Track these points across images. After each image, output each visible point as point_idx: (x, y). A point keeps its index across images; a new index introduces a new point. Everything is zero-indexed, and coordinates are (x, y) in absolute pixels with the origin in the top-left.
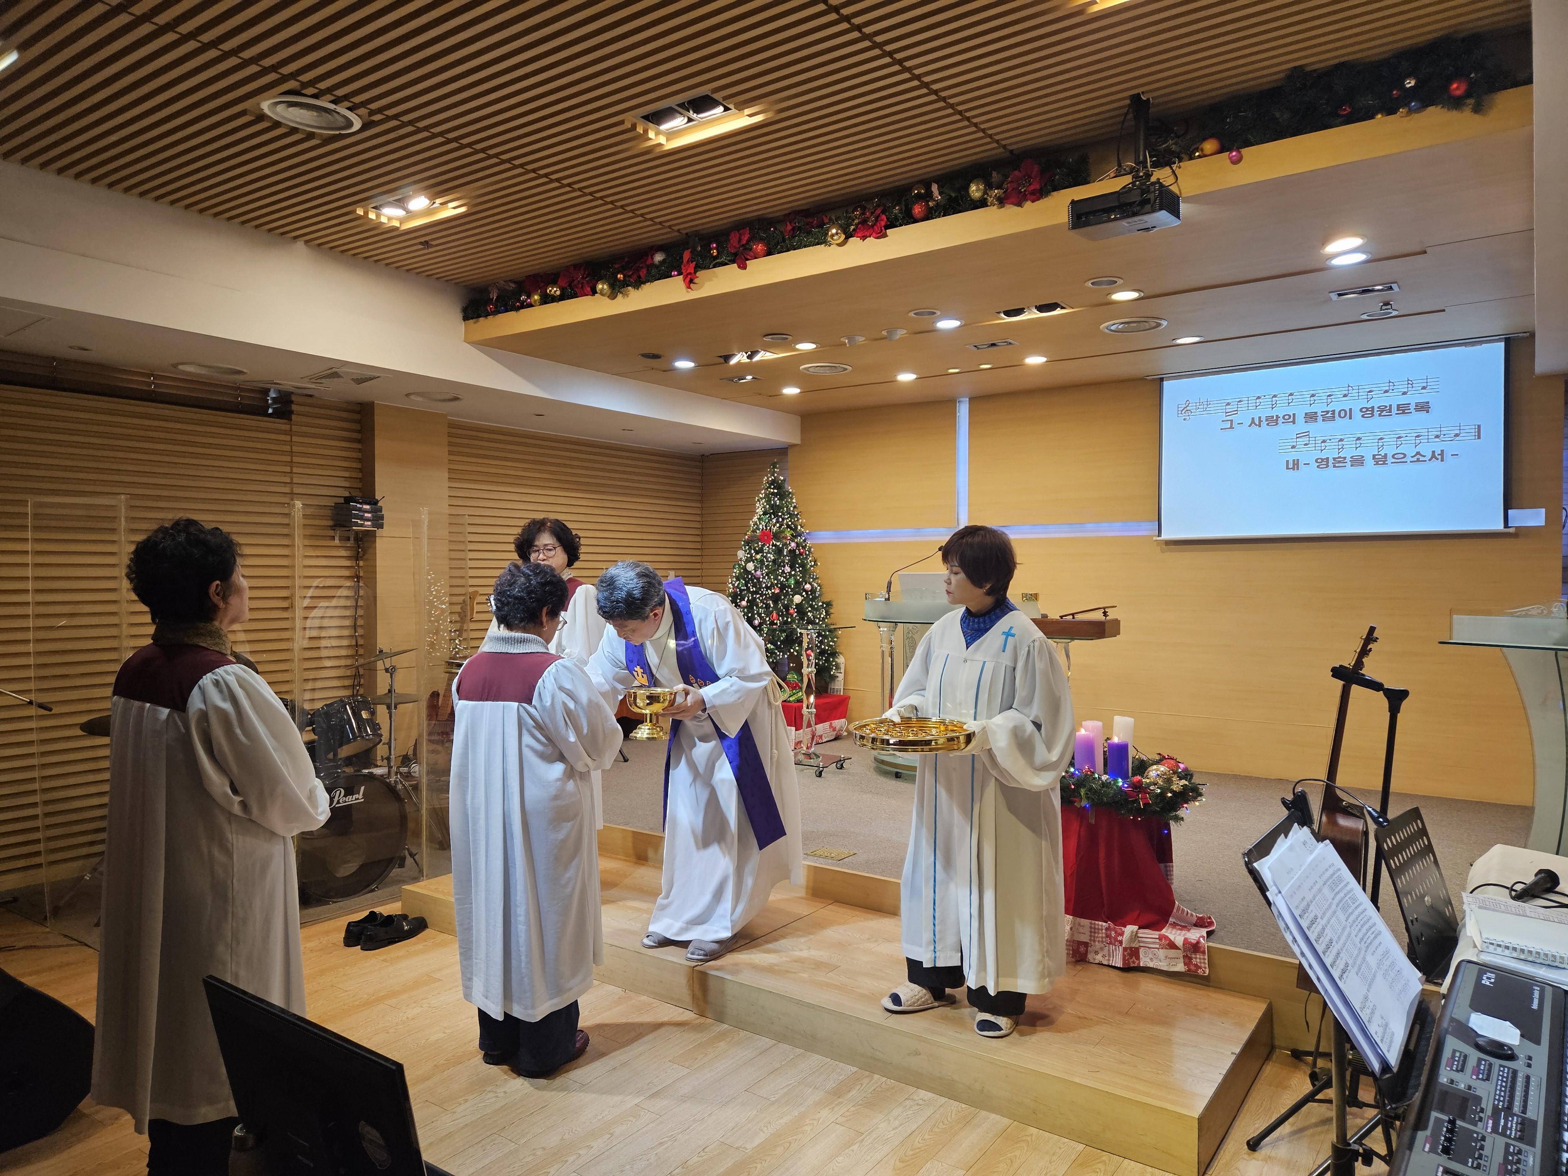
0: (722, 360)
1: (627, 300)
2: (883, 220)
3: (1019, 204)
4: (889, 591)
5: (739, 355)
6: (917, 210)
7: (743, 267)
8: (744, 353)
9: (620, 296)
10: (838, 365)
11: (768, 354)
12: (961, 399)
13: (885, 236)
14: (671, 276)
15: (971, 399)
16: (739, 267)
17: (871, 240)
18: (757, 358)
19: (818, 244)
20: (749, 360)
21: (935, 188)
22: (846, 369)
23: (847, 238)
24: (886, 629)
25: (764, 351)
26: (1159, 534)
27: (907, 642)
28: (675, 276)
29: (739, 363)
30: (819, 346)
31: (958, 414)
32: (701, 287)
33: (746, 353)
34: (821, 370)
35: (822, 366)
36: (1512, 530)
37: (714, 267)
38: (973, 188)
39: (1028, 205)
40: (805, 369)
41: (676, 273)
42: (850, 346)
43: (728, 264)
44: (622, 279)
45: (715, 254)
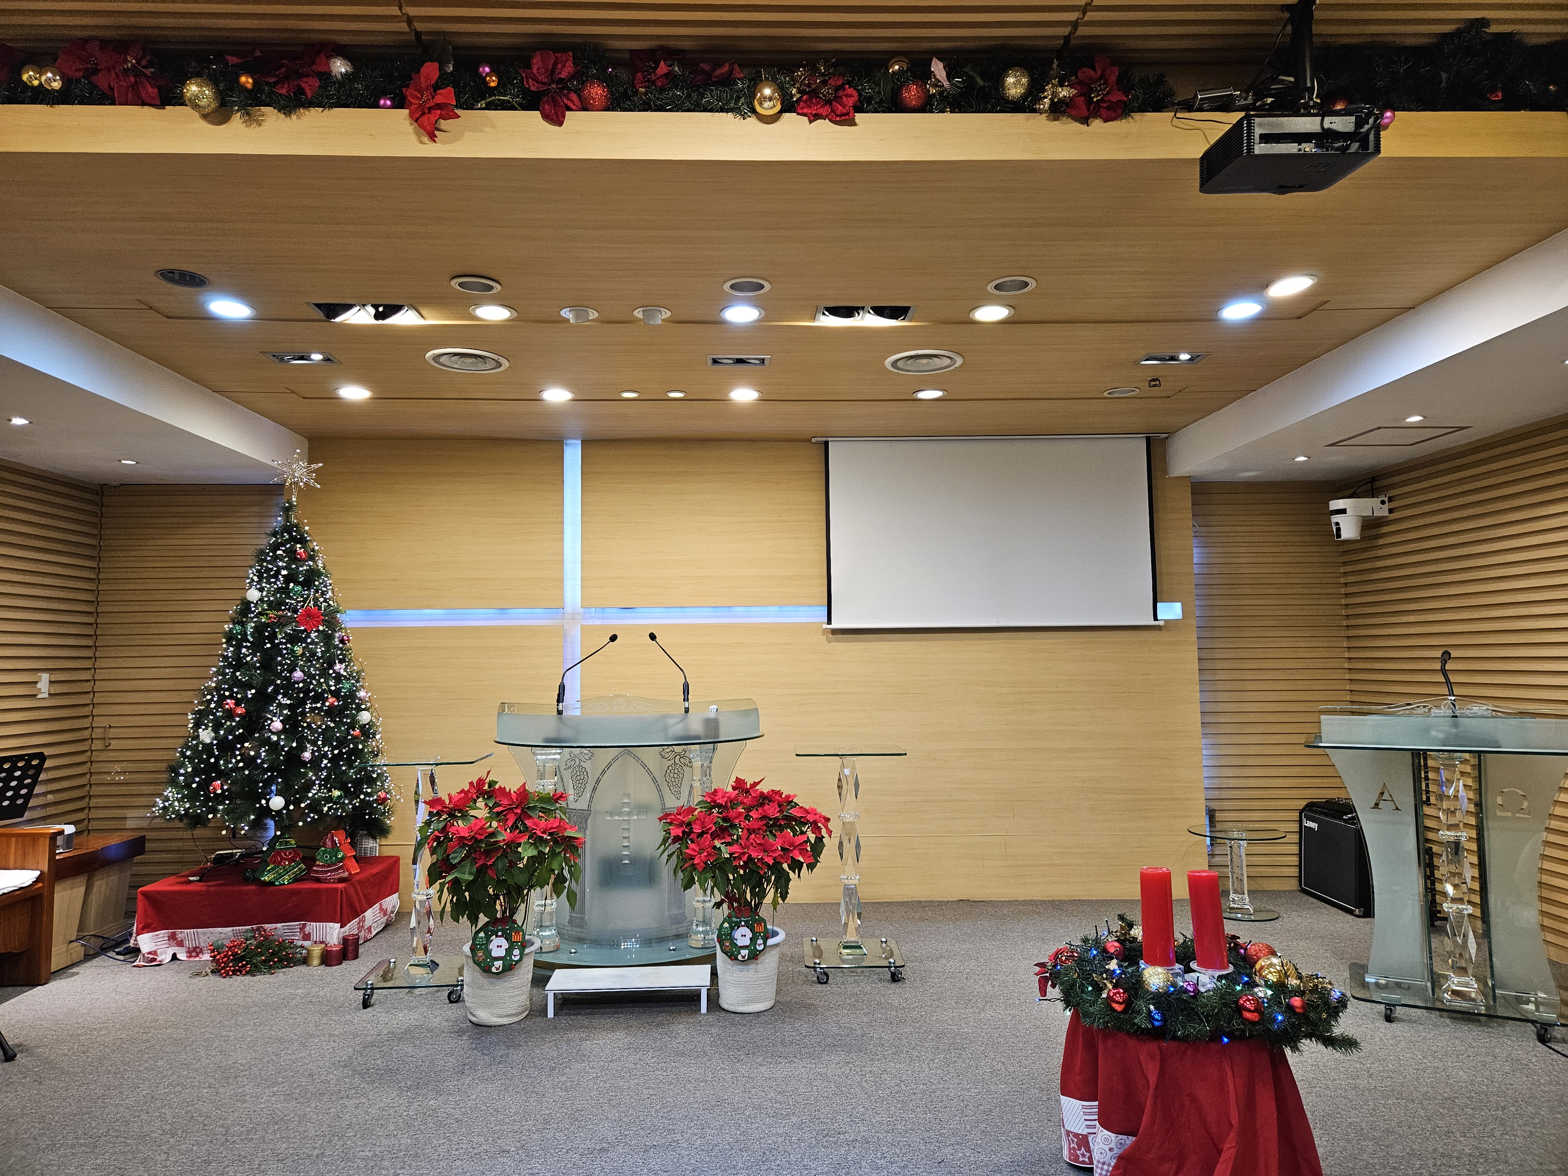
1: (254, 130)
2: (851, 96)
3: (1085, 120)
6: (911, 93)
7: (556, 119)
9: (237, 120)
13: (853, 123)
14: (376, 106)
15: (591, 444)
16: (546, 117)
17: (823, 124)
18: (390, 319)
19: (722, 110)
21: (938, 68)
23: (782, 111)
28: (385, 107)
32: (456, 139)
33: (375, 307)
34: (458, 363)
36: (1161, 623)
37: (488, 108)
38: (1010, 80)
39: (1097, 124)
40: (433, 355)
41: (388, 103)
43: (517, 109)
44: (249, 86)
45: (493, 84)
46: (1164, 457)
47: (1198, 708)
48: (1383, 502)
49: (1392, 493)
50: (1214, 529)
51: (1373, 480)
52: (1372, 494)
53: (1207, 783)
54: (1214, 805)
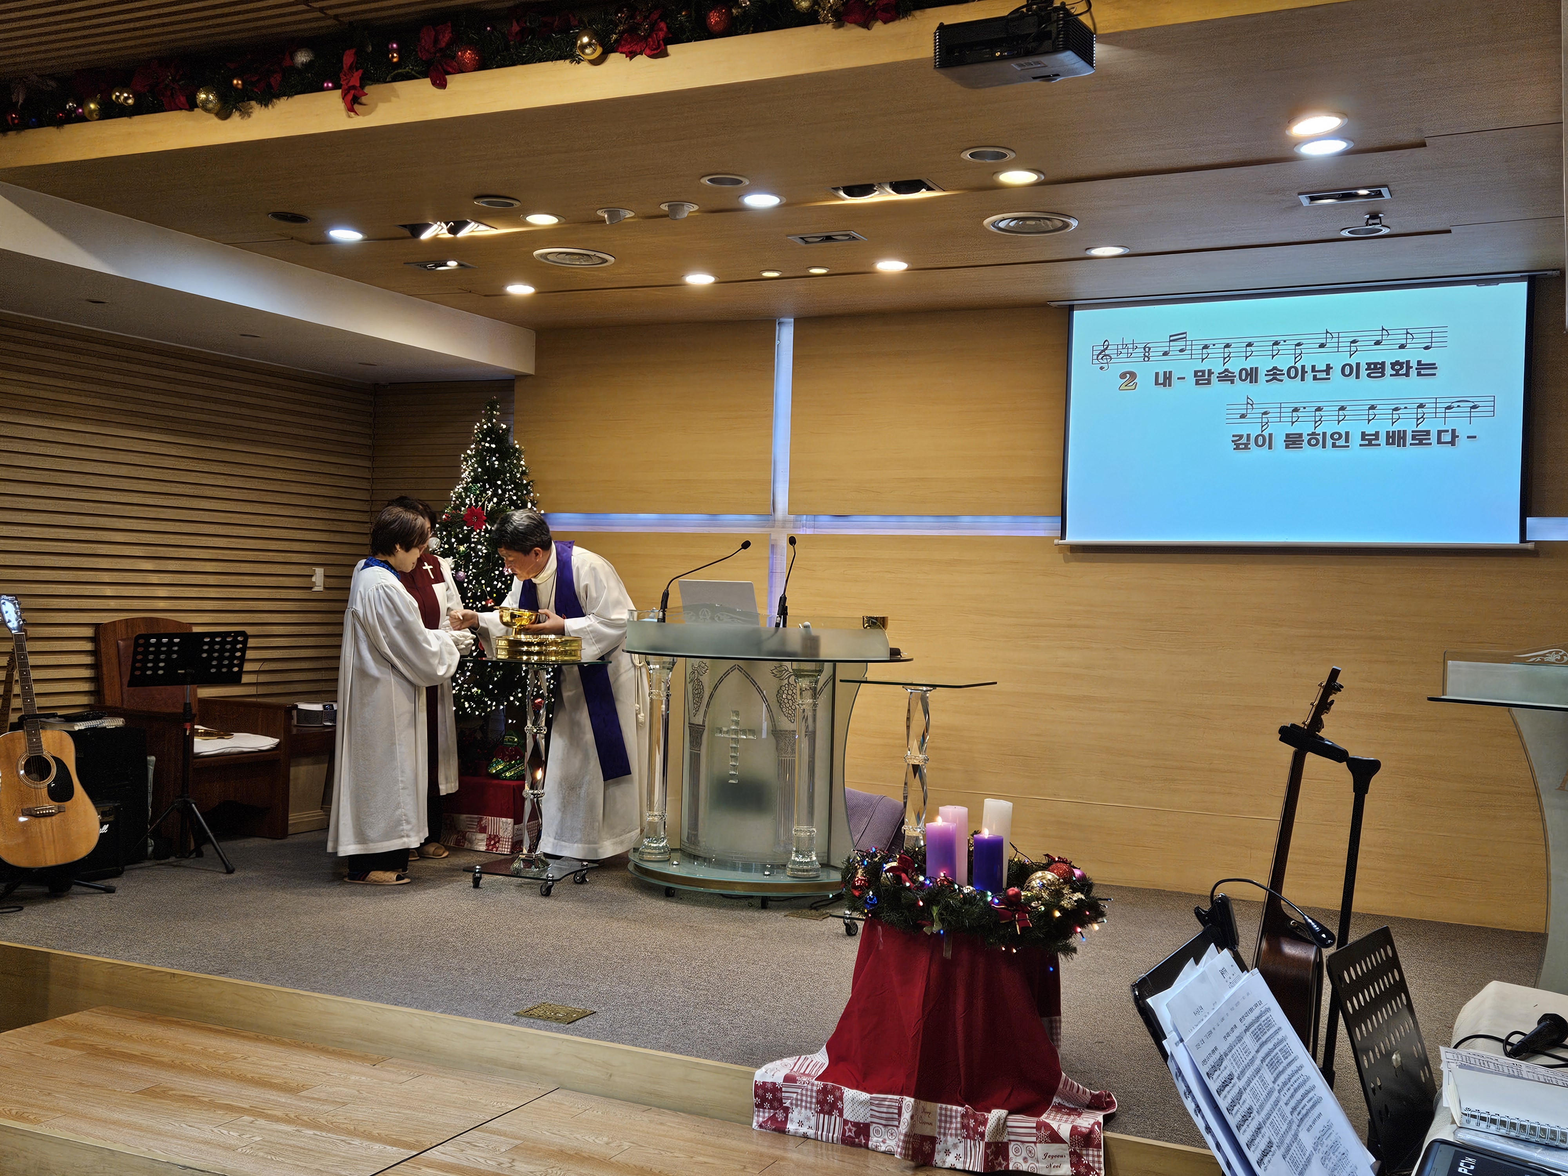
0: (407, 233)
1: (247, 122)
4: (664, 606)
5: (435, 226)
8: (443, 224)
9: (236, 114)
10: (592, 253)
11: (482, 227)
12: (782, 320)
14: (322, 89)
15: (797, 319)
18: (464, 233)
20: (452, 236)
22: (605, 261)
24: (658, 666)
25: (476, 222)
26: (1063, 536)
27: (690, 687)
28: (328, 89)
29: (436, 241)
30: (563, 220)
31: (777, 342)
33: (447, 224)
34: (567, 260)
35: (567, 254)
36: (1546, 548)
40: (541, 255)
41: (330, 85)
42: (611, 223)
46: (1561, 304)
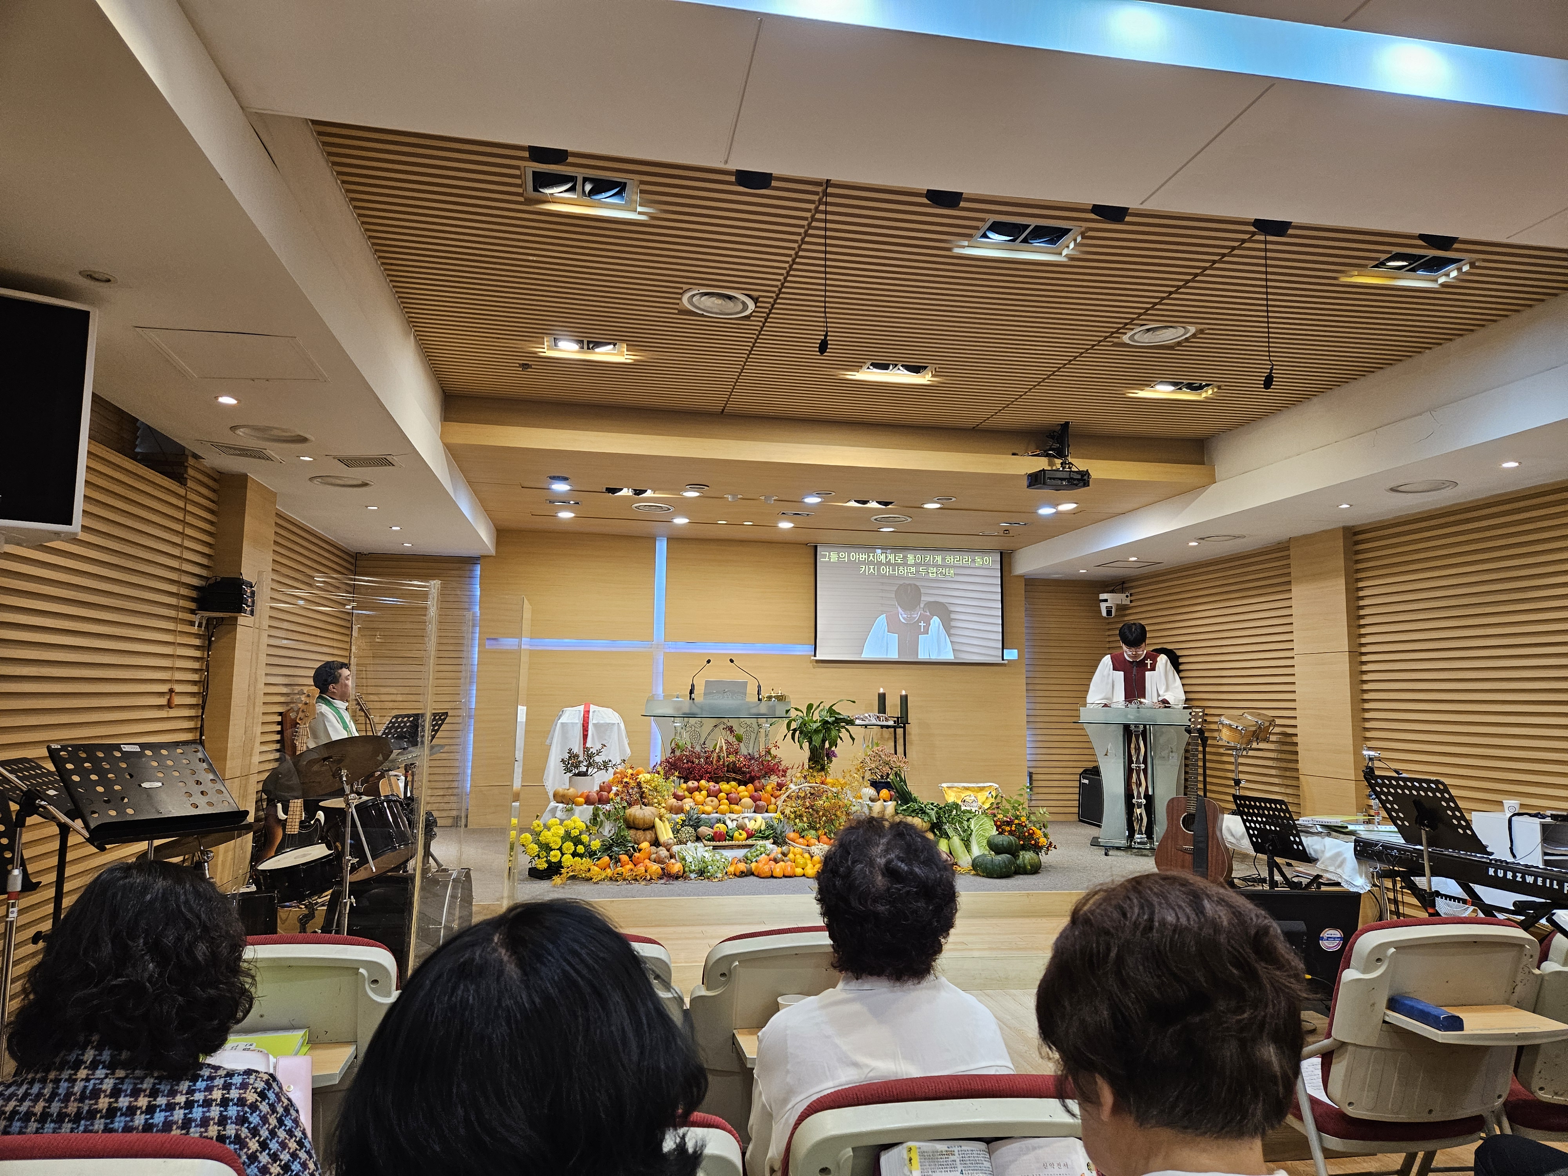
4: (692, 692)
15: (670, 540)
18: (641, 495)
22: (668, 510)
26: (815, 656)
33: (634, 490)
34: (649, 508)
35: (653, 506)
36: (1006, 662)
40: (638, 506)
46: (1010, 564)
47: (1025, 712)
48: (1127, 596)
49: (1132, 591)
50: (1036, 607)
51: (1123, 583)
52: (1122, 591)
53: (1029, 757)
54: (1031, 770)
